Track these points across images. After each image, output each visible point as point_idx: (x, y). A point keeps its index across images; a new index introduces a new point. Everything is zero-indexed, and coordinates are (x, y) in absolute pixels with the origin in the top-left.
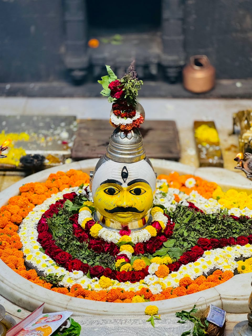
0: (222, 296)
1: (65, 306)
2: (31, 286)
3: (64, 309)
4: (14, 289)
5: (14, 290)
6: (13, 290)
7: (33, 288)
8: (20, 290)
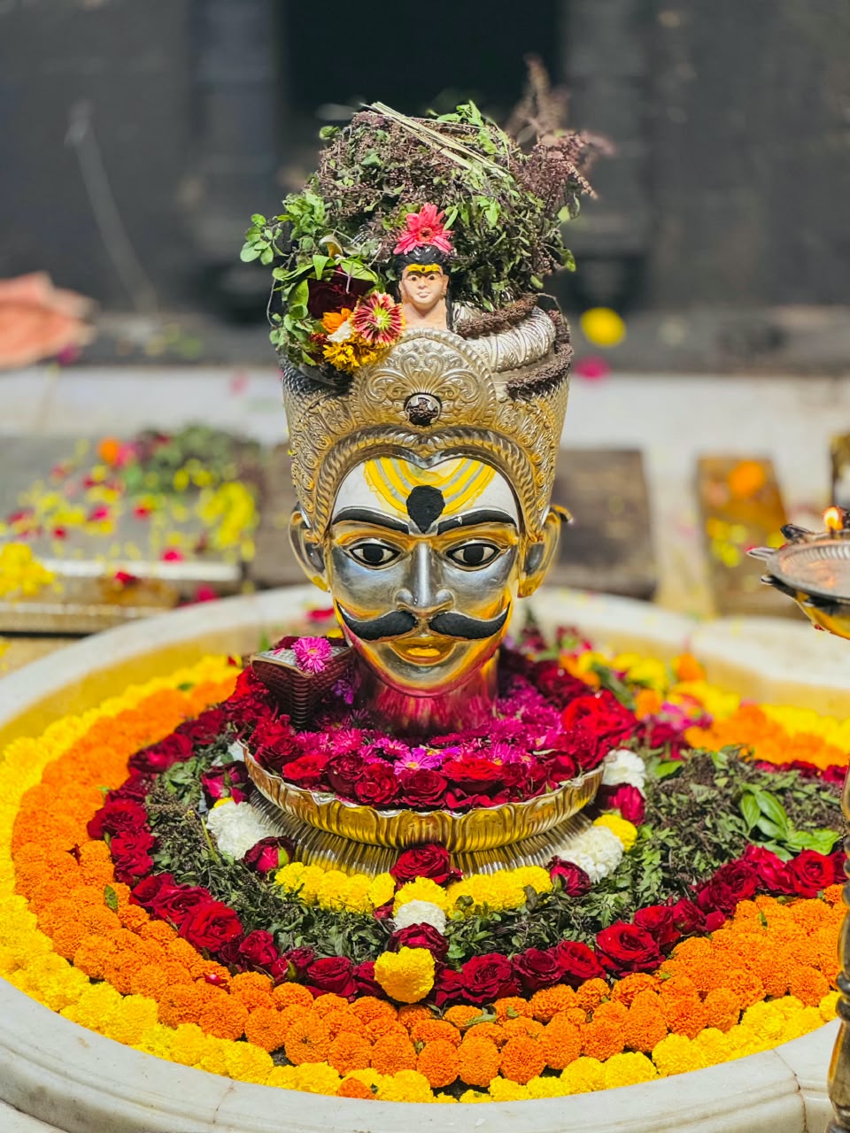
0: (804, 1082)
1: (210, 1115)
2: (81, 1039)
3: (206, 1125)
4: (13, 1051)
5: (14, 1056)
6: (11, 1054)
7: (86, 1046)
8: (37, 1055)
